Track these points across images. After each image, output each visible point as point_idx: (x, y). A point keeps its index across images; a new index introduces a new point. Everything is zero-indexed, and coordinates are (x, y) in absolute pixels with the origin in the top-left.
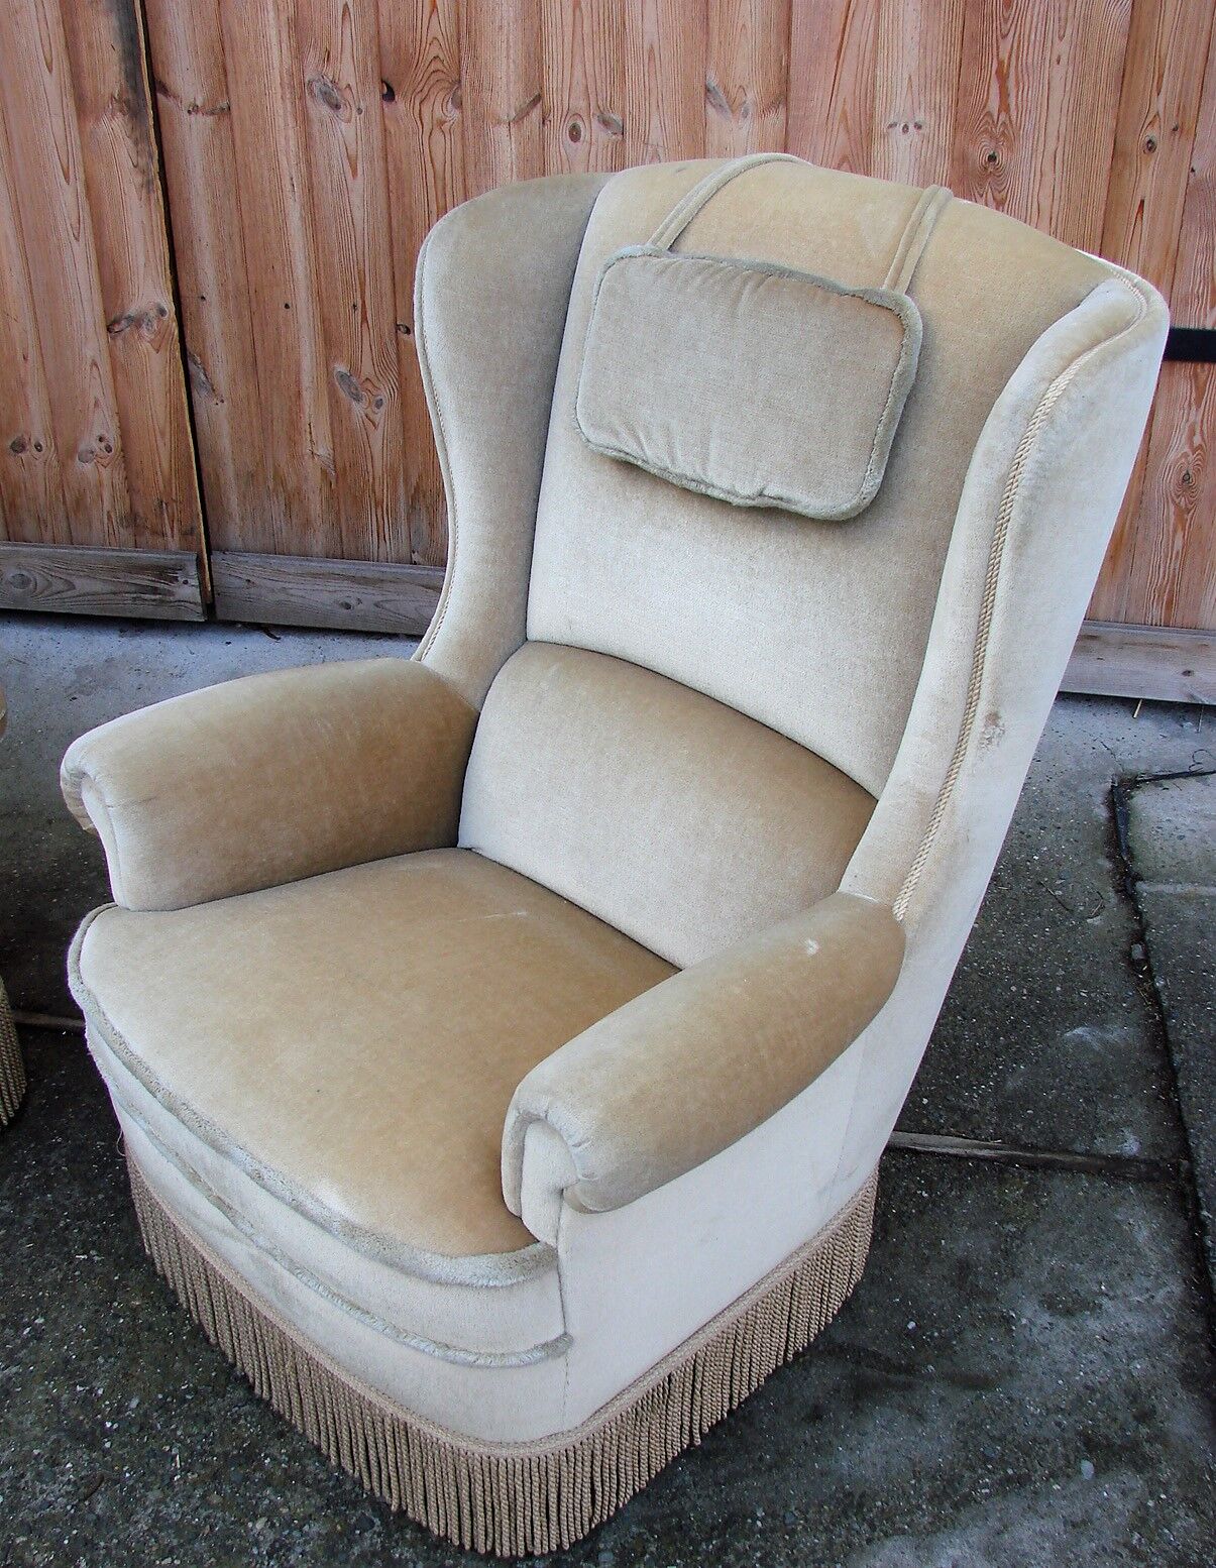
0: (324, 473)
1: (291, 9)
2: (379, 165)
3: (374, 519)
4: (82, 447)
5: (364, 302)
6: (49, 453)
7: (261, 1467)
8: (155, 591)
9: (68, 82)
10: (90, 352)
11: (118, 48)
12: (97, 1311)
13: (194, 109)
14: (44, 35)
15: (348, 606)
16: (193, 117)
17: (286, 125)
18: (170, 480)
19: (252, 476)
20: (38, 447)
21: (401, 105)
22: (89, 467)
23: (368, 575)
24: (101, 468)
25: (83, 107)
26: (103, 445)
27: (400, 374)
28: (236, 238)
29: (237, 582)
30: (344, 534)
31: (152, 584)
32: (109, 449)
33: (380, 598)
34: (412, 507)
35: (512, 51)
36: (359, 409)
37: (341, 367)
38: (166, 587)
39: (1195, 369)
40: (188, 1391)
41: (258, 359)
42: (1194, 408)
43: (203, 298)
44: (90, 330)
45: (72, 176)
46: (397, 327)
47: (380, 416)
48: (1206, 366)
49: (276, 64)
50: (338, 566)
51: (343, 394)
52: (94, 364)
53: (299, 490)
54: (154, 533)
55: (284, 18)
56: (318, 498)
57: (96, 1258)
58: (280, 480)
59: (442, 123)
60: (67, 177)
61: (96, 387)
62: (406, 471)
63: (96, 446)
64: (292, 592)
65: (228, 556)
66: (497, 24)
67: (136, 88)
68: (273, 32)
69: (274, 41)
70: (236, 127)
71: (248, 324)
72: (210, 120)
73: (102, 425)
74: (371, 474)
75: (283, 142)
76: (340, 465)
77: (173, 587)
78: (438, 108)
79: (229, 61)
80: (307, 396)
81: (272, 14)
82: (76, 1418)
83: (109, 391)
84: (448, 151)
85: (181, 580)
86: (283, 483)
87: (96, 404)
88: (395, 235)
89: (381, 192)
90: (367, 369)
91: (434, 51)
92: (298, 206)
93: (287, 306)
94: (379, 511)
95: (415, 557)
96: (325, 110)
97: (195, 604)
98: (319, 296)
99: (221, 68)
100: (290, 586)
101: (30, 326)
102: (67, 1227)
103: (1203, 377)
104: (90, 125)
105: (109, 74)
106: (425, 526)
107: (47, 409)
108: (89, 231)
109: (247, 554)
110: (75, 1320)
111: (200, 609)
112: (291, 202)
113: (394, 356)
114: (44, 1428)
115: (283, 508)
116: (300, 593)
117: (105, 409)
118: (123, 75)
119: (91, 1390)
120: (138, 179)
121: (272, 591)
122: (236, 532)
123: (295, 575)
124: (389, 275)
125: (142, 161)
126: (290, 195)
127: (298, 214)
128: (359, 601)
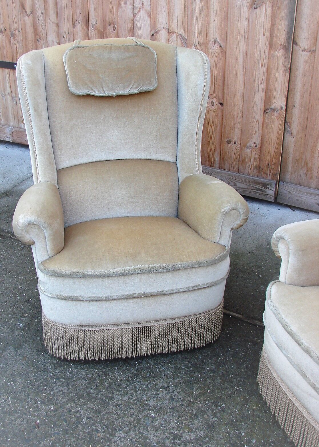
4: (248, 145)
6: (238, 145)
8: (261, 190)
9: (268, 39)
10: (257, 117)
11: (286, 30)
12: (242, 407)
13: (304, 50)
14: (265, 26)
15: (318, 205)
16: (303, 52)
18: (273, 159)
19: (298, 161)
20: (235, 143)
22: (249, 151)
24: (253, 152)
25: (271, 46)
28: (309, 89)
29: (286, 192)
31: (260, 188)
32: (256, 146)
38: (264, 189)
40: (272, 442)
41: (308, 127)
43: (294, 106)
44: (259, 110)
52: (258, 121)
53: (311, 167)
54: (264, 173)
57: (241, 390)
58: (306, 163)
60: (262, 66)
61: (257, 128)
63: (253, 145)
64: (302, 197)
65: (285, 184)
67: (289, 43)
70: (316, 56)
71: (306, 116)
72: (308, 54)
73: (256, 139)
77: (267, 190)
82: (235, 441)
83: (260, 130)
85: (270, 188)
86: (307, 165)
87: (256, 132)
97: (272, 196)
100: (302, 195)
101: (241, 107)
102: (232, 377)
104: (272, 52)
105: (281, 37)
107: (240, 132)
108: (265, 82)
109: (290, 184)
110: (235, 408)
111: (273, 198)
114: (225, 441)
115: (305, 172)
116: (305, 198)
117: (258, 134)
118: (286, 38)
119: (240, 433)
120: (283, 69)
121: (296, 196)
122: (289, 177)
123: (305, 192)
125: (286, 64)
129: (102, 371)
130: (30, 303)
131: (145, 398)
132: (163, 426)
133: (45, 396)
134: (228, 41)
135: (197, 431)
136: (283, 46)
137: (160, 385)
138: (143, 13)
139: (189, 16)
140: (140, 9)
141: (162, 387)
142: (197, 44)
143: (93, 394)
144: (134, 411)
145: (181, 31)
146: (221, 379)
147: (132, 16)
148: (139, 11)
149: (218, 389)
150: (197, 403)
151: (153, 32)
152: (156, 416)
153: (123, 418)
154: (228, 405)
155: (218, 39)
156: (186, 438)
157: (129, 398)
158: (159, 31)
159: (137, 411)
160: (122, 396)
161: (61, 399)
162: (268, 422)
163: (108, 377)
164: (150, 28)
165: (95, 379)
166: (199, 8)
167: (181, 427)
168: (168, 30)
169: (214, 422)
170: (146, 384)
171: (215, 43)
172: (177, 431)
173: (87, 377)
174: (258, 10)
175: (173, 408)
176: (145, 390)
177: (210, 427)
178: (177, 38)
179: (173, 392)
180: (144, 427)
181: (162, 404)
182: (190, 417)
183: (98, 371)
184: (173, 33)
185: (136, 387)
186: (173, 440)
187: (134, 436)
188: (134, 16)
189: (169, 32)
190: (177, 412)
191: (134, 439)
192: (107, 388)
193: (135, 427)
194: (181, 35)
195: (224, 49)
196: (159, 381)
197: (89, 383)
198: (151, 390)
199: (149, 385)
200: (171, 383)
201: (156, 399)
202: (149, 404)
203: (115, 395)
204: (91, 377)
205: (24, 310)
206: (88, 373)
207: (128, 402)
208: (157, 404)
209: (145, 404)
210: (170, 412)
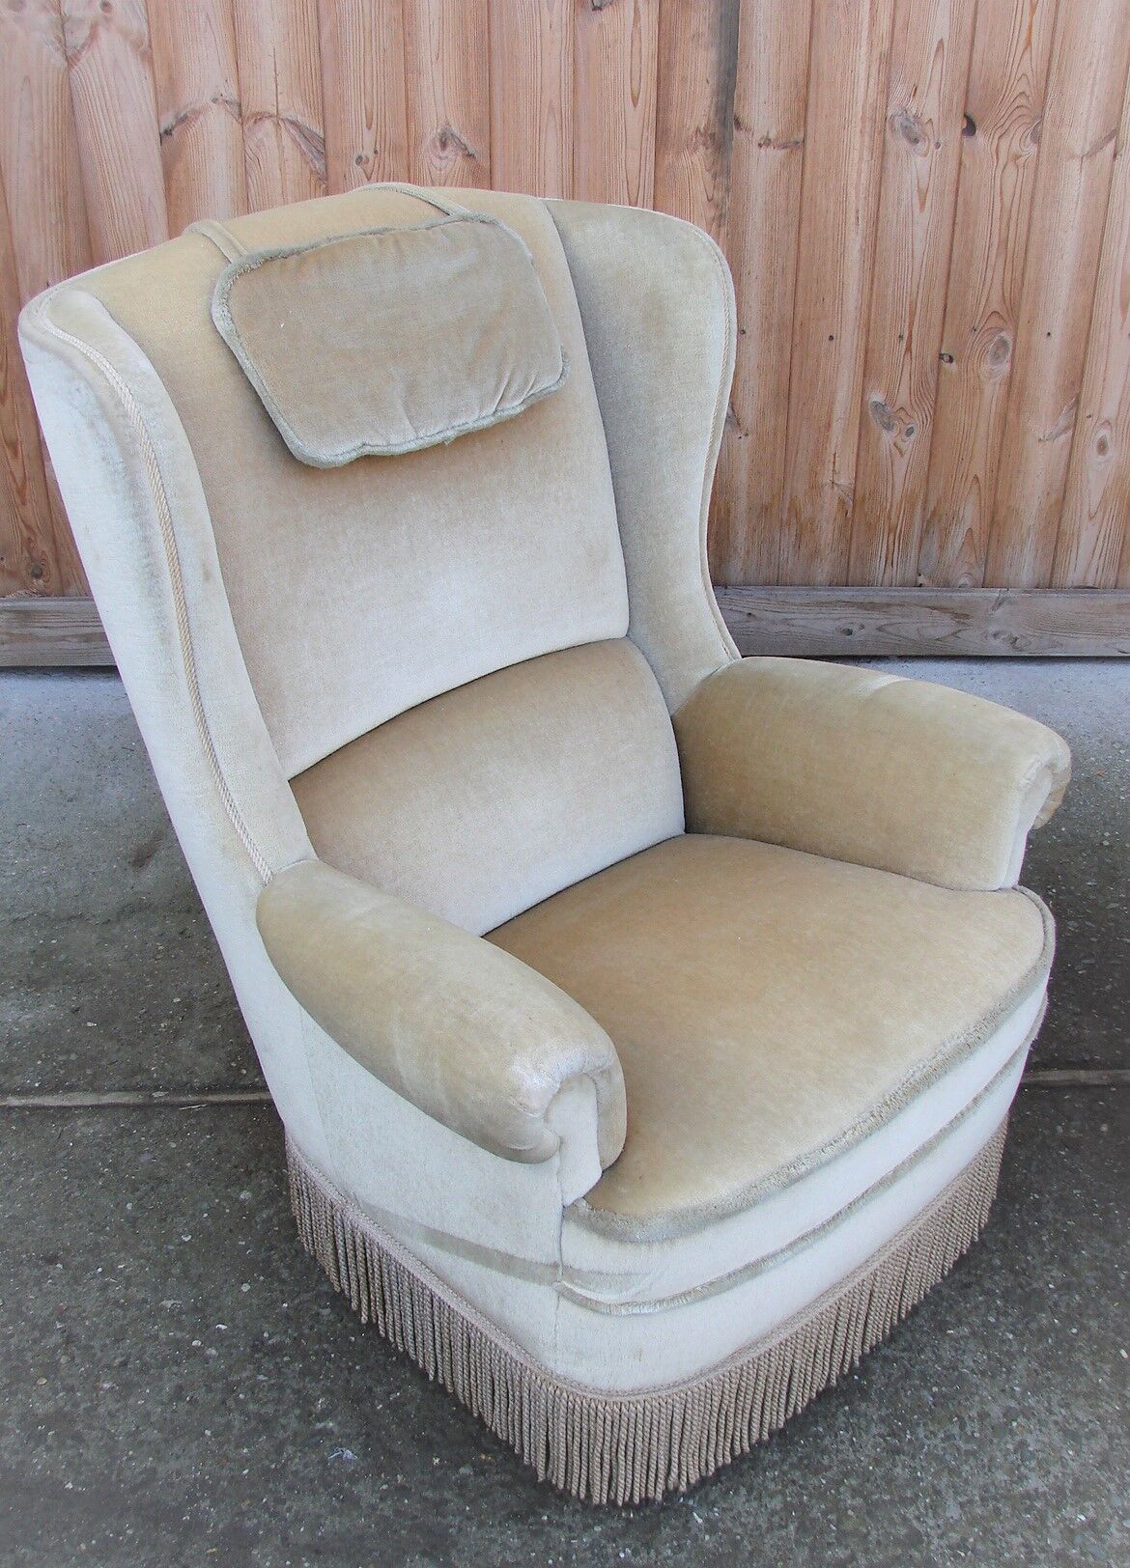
0: (842, 503)
1: (886, 44)
2: (949, 198)
3: (885, 541)
5: (910, 335)
9: (652, 116)
11: (713, 81)
13: (766, 142)
15: (849, 632)
16: (762, 151)
17: (861, 159)
19: (766, 509)
21: (980, 138)
23: (877, 600)
25: (664, 139)
27: (936, 403)
28: (791, 270)
29: (736, 616)
30: (852, 563)
33: (884, 622)
34: (925, 532)
35: (1096, 88)
36: (887, 438)
37: (877, 397)
41: (793, 392)
46: (941, 356)
47: (908, 444)
49: (861, 97)
50: (846, 594)
51: (874, 423)
53: (812, 521)
55: (876, 54)
56: (831, 527)
58: (795, 511)
59: (1017, 157)
62: (926, 496)
64: (791, 622)
65: (731, 591)
66: (1087, 61)
67: (723, 123)
68: (862, 69)
69: (863, 75)
70: (809, 161)
71: (787, 358)
72: (781, 153)
74: (889, 500)
75: (855, 175)
76: (858, 496)
78: (1017, 142)
79: (812, 95)
80: (837, 427)
81: (864, 50)
84: (1019, 184)
86: (797, 514)
88: (953, 266)
89: (948, 221)
90: (903, 397)
91: (1022, 87)
92: (859, 239)
93: (831, 338)
94: (891, 538)
95: (921, 580)
96: (904, 143)
98: (867, 329)
99: (802, 104)
100: (793, 616)
104: (669, 159)
105: (697, 109)
106: (936, 546)
109: (751, 588)
112: (853, 234)
113: (933, 385)
115: (793, 539)
116: (802, 623)
118: (713, 108)
120: (711, 213)
121: (773, 622)
122: (740, 564)
123: (801, 605)
124: (941, 306)
125: (718, 195)
126: (853, 228)
127: (858, 247)
128: (862, 627)
129: (793, 1466)
131: (1001, 1476)
134: (498, 134)
136: (705, 134)
137: (996, 1411)
138: (109, 43)
139: (327, 49)
140: (94, 27)
141: (1010, 1414)
142: (368, 153)
144: (1020, 1540)
145: (295, 109)
146: (1111, 1300)
147: (58, 60)
148: (93, 36)
151: (168, 120)
152: (1091, 1513)
155: (455, 129)
157: (962, 1505)
158: (197, 113)
159: (1029, 1534)
160: (936, 1515)
163: (829, 1474)
164: (152, 105)
165: (802, 1503)
166: (367, 11)
168: (236, 109)
170: (956, 1430)
171: (444, 145)
173: (774, 1512)
174: (606, 16)
175: (1104, 1463)
176: (975, 1454)
178: (279, 137)
179: (1050, 1411)
181: (1063, 1467)
183: (784, 1473)
184: (259, 117)
185: (940, 1459)
188: (71, 60)
189: (240, 115)
192: (870, 1513)
194: (293, 123)
195: (486, 164)
196: (982, 1402)
197: (802, 1528)
198: (991, 1442)
199: (968, 1430)
200: (1017, 1389)
201: (1033, 1463)
202: (1036, 1490)
203: (915, 1523)
204: (787, 1507)
205: (288, 1391)
206: (759, 1498)
207: (973, 1522)
208: (1056, 1477)
209: (1023, 1497)
210: (1110, 1480)
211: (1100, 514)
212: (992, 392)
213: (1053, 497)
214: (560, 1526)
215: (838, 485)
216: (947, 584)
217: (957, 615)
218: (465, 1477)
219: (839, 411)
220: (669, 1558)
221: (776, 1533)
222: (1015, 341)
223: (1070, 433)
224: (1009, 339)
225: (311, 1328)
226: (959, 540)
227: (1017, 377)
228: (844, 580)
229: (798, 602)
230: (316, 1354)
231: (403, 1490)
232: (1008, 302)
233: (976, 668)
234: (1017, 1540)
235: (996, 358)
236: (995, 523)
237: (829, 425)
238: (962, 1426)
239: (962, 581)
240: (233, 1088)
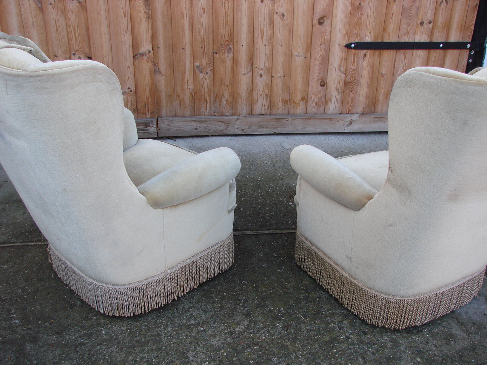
0: (191, 93)
2: (211, 11)
3: (204, 105)
5: (204, 47)
7: (322, 314)
10: (127, 64)
12: (256, 293)
15: (196, 129)
18: (149, 98)
19: (170, 96)
22: (124, 96)
23: (203, 120)
24: (129, 97)
26: (129, 90)
27: (213, 65)
28: (170, 31)
29: (165, 126)
30: (195, 110)
31: (142, 128)
32: (131, 91)
33: (206, 126)
34: (215, 101)
36: (201, 75)
37: (197, 64)
38: (146, 128)
39: (404, 52)
40: (292, 304)
41: (174, 64)
42: (404, 60)
43: (159, 48)
44: (128, 58)
45: (126, 15)
46: (213, 52)
47: (207, 77)
48: (406, 50)
50: (194, 118)
51: (197, 71)
52: (129, 67)
53: (183, 99)
54: (143, 113)
56: (189, 100)
57: (246, 282)
58: (178, 96)
61: (129, 74)
62: (214, 91)
63: (127, 90)
64: (180, 127)
65: (162, 119)
71: (171, 54)
73: (130, 84)
74: (204, 92)
75: (185, 5)
76: (195, 91)
77: (149, 128)
80: (187, 73)
82: (271, 315)
83: (133, 75)
84: (229, 6)
85: (151, 126)
87: (129, 78)
88: (214, 28)
89: (211, 17)
90: (204, 64)
92: (188, 22)
93: (183, 49)
94: (206, 103)
95: (215, 114)
97: (155, 132)
98: (192, 46)
100: (180, 125)
101: (110, 58)
102: (232, 278)
103: (406, 53)
106: (218, 105)
108: (130, 31)
109: (167, 118)
110: (252, 296)
111: (156, 134)
112: (186, 21)
113: (212, 60)
114: (265, 319)
115: (179, 104)
116: (183, 127)
117: (131, 80)
119: (270, 309)
120: (146, 16)
121: (175, 127)
122: (165, 112)
123: (182, 122)
124: (212, 39)
125: (147, 11)
126: (186, 19)
127: (188, 24)
128: (200, 127)
130: (5, 300)
131: (184, 321)
132: (216, 332)
133: (103, 362)
135: (241, 322)
137: (187, 307)
141: (190, 307)
142: (53, 2)
143: (141, 339)
144: (185, 334)
146: (225, 282)
149: (230, 289)
150: (225, 305)
152: (205, 328)
153: (182, 343)
154: (246, 296)
156: (239, 331)
157: (172, 327)
159: (188, 333)
160: (165, 330)
161: (119, 357)
162: (280, 294)
163: (140, 322)
165: (131, 328)
167: (229, 326)
169: (247, 311)
170: (176, 311)
172: (229, 330)
173: (123, 330)
175: (212, 317)
176: (179, 316)
177: (248, 315)
179: (201, 307)
180: (203, 340)
181: (201, 318)
182: (229, 316)
185: (170, 318)
186: (231, 337)
187: (202, 349)
190: (217, 318)
191: (204, 351)
192: (148, 330)
193: (197, 343)
195: (85, 4)
196: (184, 305)
197: (130, 333)
198: (184, 314)
199: (179, 311)
200: (194, 302)
201: (193, 318)
202: (192, 323)
203: (159, 332)
204: (127, 329)
205: (5, 309)
206: (120, 327)
207: (175, 331)
208: (198, 321)
209: (188, 325)
210: (212, 321)
211: (263, 94)
212: (229, 62)
213: (249, 90)
214: (68, 335)
215: (189, 89)
216: (223, 115)
217: (226, 123)
218: (46, 325)
219: (187, 68)
220: (94, 340)
221: (123, 334)
222: (233, 48)
223: (252, 72)
224: (231, 47)
225: (15, 295)
226: (224, 103)
227: (235, 58)
228: (194, 114)
229: (181, 121)
230: (15, 300)
231: (30, 329)
232: (230, 37)
233: (233, 138)
234: (184, 334)
235: (229, 53)
236: (234, 98)
237: (185, 72)
238: (177, 311)
239: (227, 114)
240: (8, 243)
